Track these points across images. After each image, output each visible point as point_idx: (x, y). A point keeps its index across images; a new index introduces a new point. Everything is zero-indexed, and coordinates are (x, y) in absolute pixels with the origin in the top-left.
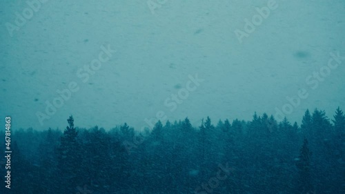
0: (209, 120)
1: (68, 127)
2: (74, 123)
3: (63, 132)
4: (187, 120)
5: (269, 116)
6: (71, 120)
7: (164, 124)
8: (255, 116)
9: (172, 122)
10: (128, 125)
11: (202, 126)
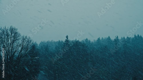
0: (117, 37)
1: (66, 39)
2: (68, 38)
3: (64, 41)
4: (109, 37)
5: (140, 36)
6: (67, 37)
7: (101, 39)
8: (135, 36)
9: (104, 38)
10: (88, 39)
11: (115, 39)
